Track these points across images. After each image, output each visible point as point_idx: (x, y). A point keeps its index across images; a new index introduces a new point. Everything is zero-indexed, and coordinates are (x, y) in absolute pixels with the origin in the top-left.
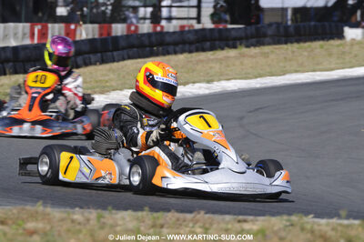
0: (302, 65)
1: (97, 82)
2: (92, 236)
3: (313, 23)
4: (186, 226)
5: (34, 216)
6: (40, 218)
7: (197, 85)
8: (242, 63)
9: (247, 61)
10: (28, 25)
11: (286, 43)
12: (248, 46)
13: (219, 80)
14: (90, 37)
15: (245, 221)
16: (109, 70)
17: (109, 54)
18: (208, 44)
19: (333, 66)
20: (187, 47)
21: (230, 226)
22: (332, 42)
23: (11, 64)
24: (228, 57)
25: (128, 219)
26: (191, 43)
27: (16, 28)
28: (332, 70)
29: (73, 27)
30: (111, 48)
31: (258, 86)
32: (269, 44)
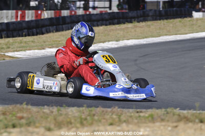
0: (169, 31)
1: (54, 41)
2: (55, 119)
3: (175, 9)
4: (108, 115)
5: (21, 110)
6: (25, 111)
7: (111, 43)
8: (135, 31)
9: (138, 29)
10: (14, 11)
11: (160, 20)
12: (138, 22)
13: (123, 40)
14: (49, 17)
15: (141, 112)
16: (61, 35)
17: (61, 26)
18: (116, 20)
19: (187, 32)
20: (104, 22)
21: (132, 114)
22: (185, 19)
23: (5, 32)
24: (128, 28)
25: (74, 112)
26: (106, 20)
27: (7, 13)
28: (186, 34)
29: (39, 12)
30: (61, 23)
31: (145, 43)
32: (150, 20)
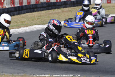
9: (65, 13)
26: (45, 7)
30: (21, 10)
